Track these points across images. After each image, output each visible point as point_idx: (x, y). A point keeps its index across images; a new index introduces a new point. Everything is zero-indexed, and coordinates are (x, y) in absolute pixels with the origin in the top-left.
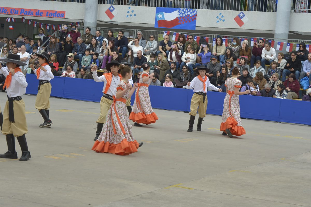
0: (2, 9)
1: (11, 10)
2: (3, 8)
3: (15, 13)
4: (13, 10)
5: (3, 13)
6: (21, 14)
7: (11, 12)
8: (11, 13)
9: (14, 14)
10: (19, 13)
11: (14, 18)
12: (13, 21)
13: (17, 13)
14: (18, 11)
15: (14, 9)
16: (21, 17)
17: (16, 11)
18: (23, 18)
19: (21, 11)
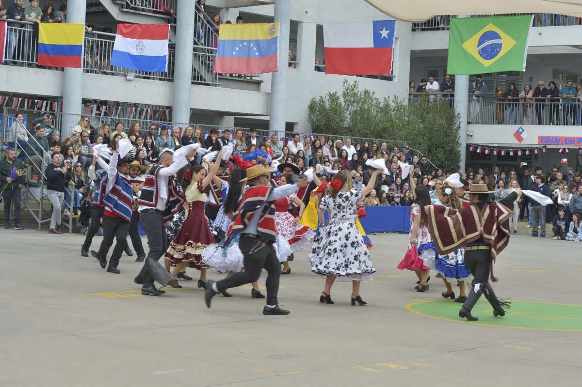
0: (554, 139)
1: (566, 139)
2: (556, 138)
3: (571, 143)
4: (568, 139)
5: (556, 143)
6: (578, 143)
7: (566, 142)
8: (566, 144)
9: (569, 144)
10: (576, 142)
11: (568, 149)
12: (567, 151)
13: (574, 143)
14: (574, 140)
15: (570, 138)
16: (577, 147)
17: (572, 140)
18: (580, 148)
19: (579, 141)
